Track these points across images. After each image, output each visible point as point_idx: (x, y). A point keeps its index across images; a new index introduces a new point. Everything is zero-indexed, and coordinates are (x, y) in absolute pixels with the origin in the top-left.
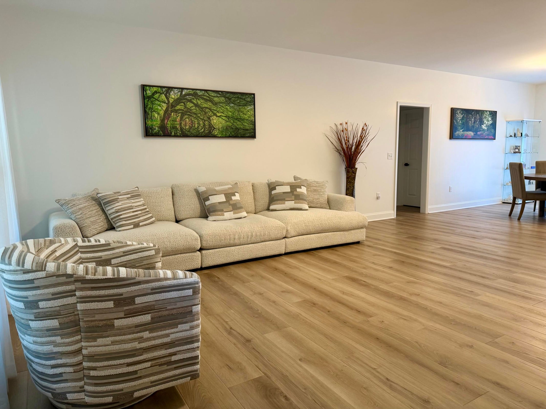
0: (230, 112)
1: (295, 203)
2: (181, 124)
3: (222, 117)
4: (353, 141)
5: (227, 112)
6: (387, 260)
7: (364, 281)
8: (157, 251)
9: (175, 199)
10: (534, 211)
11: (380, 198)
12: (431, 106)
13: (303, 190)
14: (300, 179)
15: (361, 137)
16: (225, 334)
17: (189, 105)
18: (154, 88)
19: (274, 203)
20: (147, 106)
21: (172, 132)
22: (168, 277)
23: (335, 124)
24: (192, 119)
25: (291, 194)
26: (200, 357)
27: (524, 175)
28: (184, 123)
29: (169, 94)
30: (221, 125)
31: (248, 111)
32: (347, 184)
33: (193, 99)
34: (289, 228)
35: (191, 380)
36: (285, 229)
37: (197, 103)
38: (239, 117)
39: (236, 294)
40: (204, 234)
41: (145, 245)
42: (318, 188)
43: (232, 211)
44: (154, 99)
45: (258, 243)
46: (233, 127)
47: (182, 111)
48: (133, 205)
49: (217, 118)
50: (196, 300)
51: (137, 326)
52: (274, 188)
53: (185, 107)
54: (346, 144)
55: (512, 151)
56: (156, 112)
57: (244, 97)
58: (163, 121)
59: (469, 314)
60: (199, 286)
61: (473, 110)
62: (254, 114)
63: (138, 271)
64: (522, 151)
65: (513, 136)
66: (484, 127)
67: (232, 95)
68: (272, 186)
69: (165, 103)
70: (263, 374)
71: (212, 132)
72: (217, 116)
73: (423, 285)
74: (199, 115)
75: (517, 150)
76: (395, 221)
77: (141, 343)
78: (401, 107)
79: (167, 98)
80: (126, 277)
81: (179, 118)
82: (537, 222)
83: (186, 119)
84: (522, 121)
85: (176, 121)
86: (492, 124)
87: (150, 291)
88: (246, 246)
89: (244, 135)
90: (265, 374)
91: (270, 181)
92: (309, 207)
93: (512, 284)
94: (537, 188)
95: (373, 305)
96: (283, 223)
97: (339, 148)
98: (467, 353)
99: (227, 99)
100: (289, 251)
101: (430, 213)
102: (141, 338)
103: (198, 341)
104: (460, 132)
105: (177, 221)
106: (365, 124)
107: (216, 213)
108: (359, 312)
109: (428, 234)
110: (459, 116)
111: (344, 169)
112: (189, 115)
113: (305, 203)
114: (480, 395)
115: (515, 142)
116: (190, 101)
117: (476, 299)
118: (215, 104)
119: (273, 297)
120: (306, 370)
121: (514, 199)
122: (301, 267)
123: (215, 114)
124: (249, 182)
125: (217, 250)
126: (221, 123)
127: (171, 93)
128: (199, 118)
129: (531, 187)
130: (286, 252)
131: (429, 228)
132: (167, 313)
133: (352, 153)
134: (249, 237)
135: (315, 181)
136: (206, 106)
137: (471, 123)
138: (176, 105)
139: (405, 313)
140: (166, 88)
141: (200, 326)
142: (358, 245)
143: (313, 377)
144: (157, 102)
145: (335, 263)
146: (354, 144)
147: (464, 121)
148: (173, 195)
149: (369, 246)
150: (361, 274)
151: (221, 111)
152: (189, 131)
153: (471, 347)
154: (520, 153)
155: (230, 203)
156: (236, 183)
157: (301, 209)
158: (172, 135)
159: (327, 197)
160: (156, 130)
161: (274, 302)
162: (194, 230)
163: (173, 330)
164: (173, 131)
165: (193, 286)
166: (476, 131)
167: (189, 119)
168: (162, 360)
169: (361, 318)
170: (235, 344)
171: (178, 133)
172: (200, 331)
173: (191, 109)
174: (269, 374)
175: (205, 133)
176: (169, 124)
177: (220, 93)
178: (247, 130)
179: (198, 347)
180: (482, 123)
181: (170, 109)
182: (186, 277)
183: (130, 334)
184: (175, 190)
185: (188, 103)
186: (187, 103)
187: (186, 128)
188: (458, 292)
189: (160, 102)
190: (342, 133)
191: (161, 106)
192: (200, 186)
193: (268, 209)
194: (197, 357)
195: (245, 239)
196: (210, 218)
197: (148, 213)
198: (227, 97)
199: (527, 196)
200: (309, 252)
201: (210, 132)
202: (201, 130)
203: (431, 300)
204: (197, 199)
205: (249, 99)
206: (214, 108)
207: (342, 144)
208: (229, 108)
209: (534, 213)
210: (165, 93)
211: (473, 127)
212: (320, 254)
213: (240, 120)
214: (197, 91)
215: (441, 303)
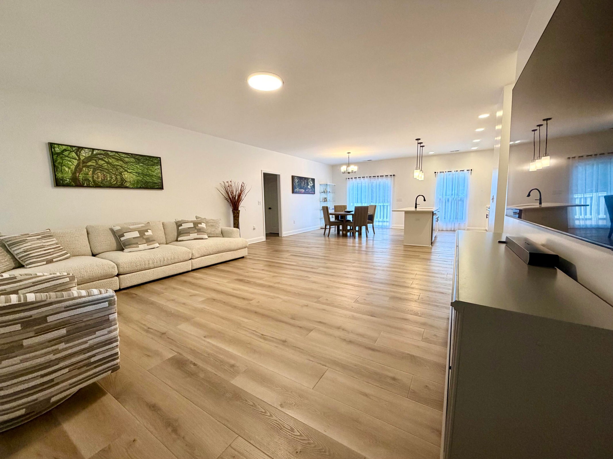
0: (140, 169)
1: (197, 235)
2: (93, 177)
3: (133, 173)
4: (236, 193)
5: (137, 170)
6: (261, 266)
7: (247, 280)
8: (72, 278)
9: (90, 237)
10: (335, 231)
11: (256, 229)
12: (281, 174)
13: (203, 225)
14: (200, 218)
15: (241, 190)
16: (144, 333)
17: (101, 162)
18: (63, 146)
19: (181, 235)
20: (56, 161)
21: (84, 183)
22: (83, 295)
23: (223, 182)
24: (104, 174)
25: (194, 229)
26: (119, 353)
27: (329, 213)
28: (96, 176)
29: (80, 152)
30: (132, 179)
31: (156, 170)
32: (234, 220)
33: (105, 158)
34: (194, 252)
35: (112, 372)
36: (191, 253)
37: (109, 161)
38: (148, 174)
39: (152, 303)
40: (120, 263)
41: (58, 274)
42: (214, 224)
43: (146, 243)
44: (64, 156)
45: (170, 265)
46: (143, 180)
47: (94, 167)
48: (44, 244)
49: (128, 174)
50: (112, 310)
51: (50, 341)
52: (181, 225)
53: (97, 164)
54: (231, 195)
55: (323, 200)
56: (67, 166)
57: (151, 159)
58: (74, 173)
59: (306, 289)
60: (115, 299)
61: (303, 177)
62: (160, 172)
63: (49, 295)
64: (328, 200)
65: (323, 192)
66: (309, 187)
67: (141, 158)
68: (179, 224)
69: (76, 159)
70: (176, 353)
71: (124, 184)
72: (128, 172)
73: (281, 277)
74: (111, 171)
75: (325, 200)
76: (265, 243)
77: (56, 354)
78: (264, 174)
79: (79, 156)
80: (35, 300)
81: (91, 172)
82: (336, 237)
83: (98, 173)
84: (327, 184)
85: (88, 174)
86: (313, 186)
87: (63, 309)
88: (159, 268)
89: (154, 187)
90: (178, 353)
91: (177, 220)
92: (208, 237)
93: (326, 269)
94: (335, 219)
95: (253, 293)
96: (189, 249)
97: (227, 197)
98: (305, 309)
99: (137, 160)
100: (194, 268)
101: (284, 236)
102: (56, 350)
103: (117, 341)
104: (297, 190)
105: (94, 255)
106: (243, 183)
107: (132, 246)
108: (244, 299)
109: (284, 248)
110: (296, 180)
111: (232, 211)
112: (101, 170)
113: (205, 234)
114: (312, 330)
115: (324, 195)
116: (102, 159)
117: (309, 280)
118: (127, 163)
119: (183, 300)
120: (208, 342)
121: (326, 226)
122: (205, 277)
123: (126, 171)
124: (159, 221)
125: (133, 274)
126: (132, 177)
127: (82, 152)
128: (111, 173)
129: (332, 219)
130: (193, 269)
131: (284, 245)
132: (83, 324)
133: (236, 201)
134: (162, 261)
135: (211, 219)
136: (117, 164)
137: (302, 185)
138: (87, 162)
139: (272, 294)
140: (76, 148)
141: (118, 329)
142: (243, 259)
143: (213, 345)
144: (67, 158)
145: (228, 272)
146: (237, 195)
147: (299, 183)
148: (88, 234)
149: (250, 259)
150: (246, 276)
151: (132, 168)
152: (102, 183)
153: (307, 306)
154: (327, 201)
155: (143, 237)
156: (149, 223)
157: (202, 239)
158: (84, 185)
159: (220, 230)
160: (67, 181)
161: (184, 304)
162: (110, 260)
163: (91, 337)
164: (86, 182)
165: (109, 299)
166: (305, 189)
167: (101, 173)
168: (80, 364)
169: (246, 302)
170: (152, 338)
171: (90, 184)
172: (118, 333)
173: (102, 165)
174: (181, 352)
175: (117, 185)
176: (81, 177)
177: (130, 155)
178: (156, 183)
179: (117, 346)
180: (308, 185)
181: (81, 165)
182: (101, 293)
183: (43, 349)
184: (90, 230)
185: (100, 161)
186: (98, 161)
187: (99, 180)
188: (300, 278)
189: (71, 158)
190: (228, 188)
191: (72, 162)
192: (115, 225)
193: (177, 240)
194: (117, 354)
195: (159, 263)
196: (126, 250)
197: (62, 250)
198: (136, 159)
199: (331, 224)
200: (210, 267)
201: (122, 184)
202: (113, 182)
203: (286, 285)
204: (112, 236)
205: (156, 161)
206: (124, 165)
207: (229, 195)
208: (138, 166)
209: (335, 233)
210: (75, 151)
211: (304, 187)
212: (217, 268)
213: (149, 176)
214: (108, 152)
215: (291, 285)
